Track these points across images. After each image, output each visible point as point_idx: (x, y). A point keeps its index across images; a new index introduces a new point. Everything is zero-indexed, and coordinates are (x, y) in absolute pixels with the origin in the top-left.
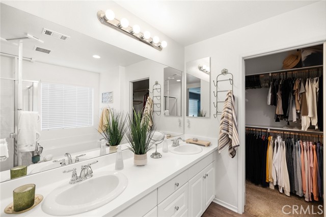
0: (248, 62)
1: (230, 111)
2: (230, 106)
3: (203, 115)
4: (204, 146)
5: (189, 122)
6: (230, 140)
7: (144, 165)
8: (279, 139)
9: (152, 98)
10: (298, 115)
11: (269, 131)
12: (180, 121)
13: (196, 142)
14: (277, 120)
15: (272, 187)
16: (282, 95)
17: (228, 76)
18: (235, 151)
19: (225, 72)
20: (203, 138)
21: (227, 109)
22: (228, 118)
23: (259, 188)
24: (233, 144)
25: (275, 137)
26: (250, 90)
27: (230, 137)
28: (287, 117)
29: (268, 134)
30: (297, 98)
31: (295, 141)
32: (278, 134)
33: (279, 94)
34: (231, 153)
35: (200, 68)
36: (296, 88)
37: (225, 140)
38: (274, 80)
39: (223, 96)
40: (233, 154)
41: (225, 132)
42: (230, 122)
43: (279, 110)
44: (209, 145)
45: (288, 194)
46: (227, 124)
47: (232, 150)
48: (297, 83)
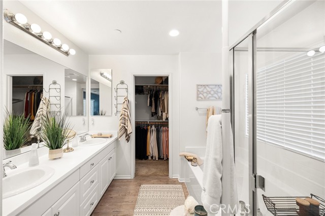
0: (137, 78)
1: (126, 110)
2: (126, 107)
3: (103, 114)
4: (108, 138)
5: (93, 120)
6: (126, 130)
7: (60, 158)
8: (153, 127)
9: (48, 98)
10: (162, 112)
11: (148, 123)
12: (84, 120)
13: (100, 136)
14: (153, 116)
15: (150, 158)
16: (155, 100)
17: (124, 86)
18: (129, 137)
19: (122, 83)
20: (106, 132)
21: (124, 109)
22: (125, 115)
23: (144, 161)
24: (128, 133)
25: (151, 127)
26: (138, 95)
27: (126, 128)
28: (157, 114)
29: (148, 125)
30: (161, 102)
31: (161, 127)
32: (153, 124)
33: (153, 99)
34: (127, 140)
35: (102, 74)
36: (160, 96)
37: (123, 131)
38: (151, 90)
39: (121, 100)
40: (128, 140)
41: (123, 125)
42: (126, 118)
43: (153, 110)
44: (111, 137)
45: (157, 159)
46: (124, 119)
47: (128, 136)
48: (161, 93)
